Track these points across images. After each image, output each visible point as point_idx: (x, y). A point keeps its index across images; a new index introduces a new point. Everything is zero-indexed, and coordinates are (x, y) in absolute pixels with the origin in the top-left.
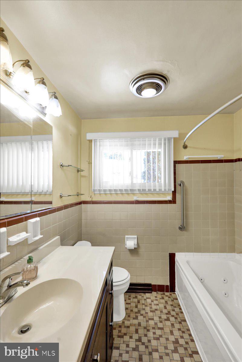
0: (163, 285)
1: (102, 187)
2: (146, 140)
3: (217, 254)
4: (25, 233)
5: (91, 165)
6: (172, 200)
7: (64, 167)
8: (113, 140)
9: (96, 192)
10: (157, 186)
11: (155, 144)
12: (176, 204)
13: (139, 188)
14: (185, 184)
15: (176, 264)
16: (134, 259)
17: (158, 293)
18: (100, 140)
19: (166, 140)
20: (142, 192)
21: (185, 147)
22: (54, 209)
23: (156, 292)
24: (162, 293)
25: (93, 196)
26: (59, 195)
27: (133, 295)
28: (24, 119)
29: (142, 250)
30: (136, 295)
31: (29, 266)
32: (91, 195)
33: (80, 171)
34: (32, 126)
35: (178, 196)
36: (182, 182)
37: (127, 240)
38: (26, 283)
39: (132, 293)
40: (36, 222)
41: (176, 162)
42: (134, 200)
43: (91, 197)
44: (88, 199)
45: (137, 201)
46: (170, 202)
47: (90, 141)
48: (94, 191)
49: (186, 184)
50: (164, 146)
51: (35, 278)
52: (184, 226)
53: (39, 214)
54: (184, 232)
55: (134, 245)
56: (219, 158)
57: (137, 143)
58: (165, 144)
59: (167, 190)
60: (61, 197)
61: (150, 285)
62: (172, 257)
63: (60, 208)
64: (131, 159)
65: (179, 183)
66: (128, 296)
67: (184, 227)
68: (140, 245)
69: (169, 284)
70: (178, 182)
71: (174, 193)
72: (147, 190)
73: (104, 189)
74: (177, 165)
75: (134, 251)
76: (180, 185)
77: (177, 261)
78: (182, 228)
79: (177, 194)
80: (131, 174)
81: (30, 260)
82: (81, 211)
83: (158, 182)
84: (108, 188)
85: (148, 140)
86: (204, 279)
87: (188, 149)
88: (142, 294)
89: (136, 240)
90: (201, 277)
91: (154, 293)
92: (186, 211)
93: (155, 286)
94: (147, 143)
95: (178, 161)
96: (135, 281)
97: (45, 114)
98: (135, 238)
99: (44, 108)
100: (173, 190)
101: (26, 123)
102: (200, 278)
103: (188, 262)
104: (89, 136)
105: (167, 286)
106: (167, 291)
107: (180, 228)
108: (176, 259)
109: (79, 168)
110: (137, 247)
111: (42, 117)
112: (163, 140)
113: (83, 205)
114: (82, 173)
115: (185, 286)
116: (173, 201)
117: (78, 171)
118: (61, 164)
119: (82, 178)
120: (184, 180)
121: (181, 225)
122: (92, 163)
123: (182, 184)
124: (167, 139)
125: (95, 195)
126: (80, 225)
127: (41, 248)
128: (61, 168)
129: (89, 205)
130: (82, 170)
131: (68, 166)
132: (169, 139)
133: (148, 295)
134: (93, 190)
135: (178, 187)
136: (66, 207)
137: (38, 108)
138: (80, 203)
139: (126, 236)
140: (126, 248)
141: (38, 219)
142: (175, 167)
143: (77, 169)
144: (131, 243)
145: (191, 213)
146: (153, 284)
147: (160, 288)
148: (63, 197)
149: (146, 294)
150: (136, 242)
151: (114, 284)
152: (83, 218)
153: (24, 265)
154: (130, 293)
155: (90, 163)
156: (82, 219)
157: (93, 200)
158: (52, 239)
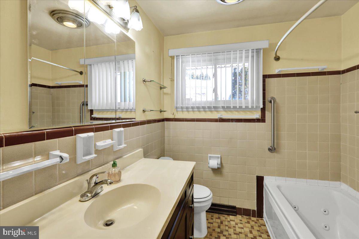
0: (249, 209)
1: (184, 104)
2: (231, 54)
3: (316, 181)
4: (110, 140)
5: (173, 82)
6: (260, 118)
7: (146, 82)
8: (195, 56)
9: (178, 110)
10: (243, 103)
11: (241, 58)
12: (265, 122)
13: (223, 105)
14: (276, 100)
15: (265, 188)
16: (217, 179)
17: (243, 217)
18: (182, 57)
19: (254, 53)
20: (227, 109)
21: (277, 59)
22: (137, 123)
23: (241, 216)
24: (248, 217)
25: (175, 113)
26: (142, 109)
27: (216, 215)
28: (108, 34)
29: (225, 171)
30: (219, 216)
31: (114, 169)
32: (173, 112)
33: (163, 88)
34: (115, 41)
35: (268, 115)
36: (273, 98)
37: (210, 159)
38: (109, 182)
39: (214, 214)
40: (121, 131)
41: (265, 77)
42: (217, 118)
43: (173, 115)
44: (171, 117)
45: (221, 119)
46: (258, 120)
47: (173, 58)
48: (177, 108)
49: (278, 100)
50: (251, 59)
51: (119, 181)
52: (274, 147)
53: (123, 124)
54: (275, 154)
55: (218, 164)
56: (320, 70)
57: (220, 57)
58: (253, 57)
59: (255, 107)
60: (144, 111)
61: (234, 207)
62: (260, 180)
63: (143, 122)
64: (215, 75)
65: (270, 99)
66: (211, 216)
67: (275, 149)
68: (224, 165)
69: (256, 209)
70: (268, 98)
71: (263, 110)
72: (232, 107)
73: (186, 106)
74: (267, 80)
75: (217, 171)
76: (271, 102)
77: (266, 185)
78: (272, 150)
79: (266, 112)
80: (215, 91)
81: (114, 165)
82: (163, 128)
83: (245, 99)
84: (190, 106)
85: (233, 54)
86: (298, 207)
87: (280, 60)
88: (226, 216)
89: (220, 159)
90: (294, 204)
91: (239, 217)
92: (277, 131)
93: (240, 209)
94: (232, 56)
95: (268, 75)
96: (218, 202)
97: (127, 29)
98: (218, 157)
99: (126, 24)
100: (262, 106)
101: (110, 37)
102: (293, 206)
103: (279, 187)
104: (172, 52)
105: (254, 211)
106: (254, 216)
107: (269, 149)
108: (265, 183)
109: (162, 84)
110: (220, 167)
111: (124, 32)
112: (250, 52)
113: (166, 122)
114: (165, 90)
115: (275, 213)
116: (262, 120)
117: (161, 88)
118: (144, 80)
119: (164, 95)
120: (275, 97)
121: (271, 146)
122: (174, 81)
123: (273, 101)
124: (255, 51)
125: (177, 112)
126: (163, 142)
127: (125, 156)
128: (144, 83)
129: (171, 122)
130: (164, 87)
131: (151, 81)
132: (258, 51)
133: (232, 217)
134: (175, 107)
135: (268, 105)
136: (149, 122)
137: (121, 23)
138: (163, 120)
139: (209, 155)
140: (209, 167)
141: (122, 129)
142: (264, 81)
143: (160, 86)
144: (214, 163)
145: (284, 133)
146: (237, 206)
147: (246, 212)
148: (146, 112)
149: (230, 216)
150: (220, 161)
151: (195, 200)
152: (166, 134)
153: (110, 169)
154: (213, 214)
155: (172, 80)
156: (165, 136)
157: (176, 117)
158: (136, 150)
